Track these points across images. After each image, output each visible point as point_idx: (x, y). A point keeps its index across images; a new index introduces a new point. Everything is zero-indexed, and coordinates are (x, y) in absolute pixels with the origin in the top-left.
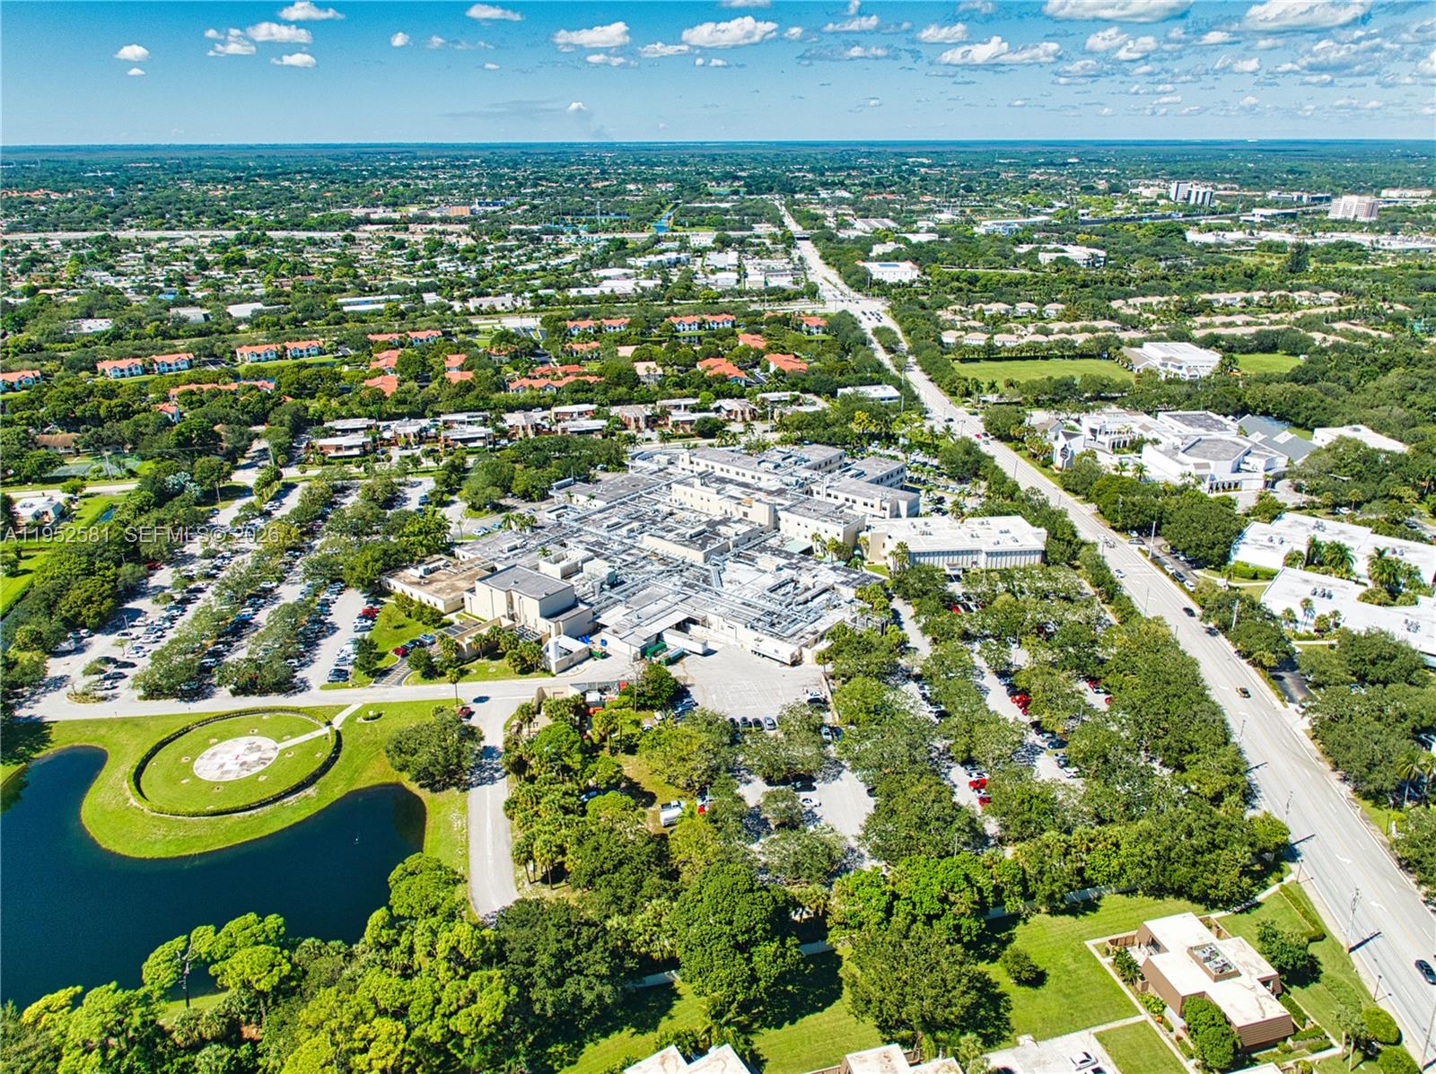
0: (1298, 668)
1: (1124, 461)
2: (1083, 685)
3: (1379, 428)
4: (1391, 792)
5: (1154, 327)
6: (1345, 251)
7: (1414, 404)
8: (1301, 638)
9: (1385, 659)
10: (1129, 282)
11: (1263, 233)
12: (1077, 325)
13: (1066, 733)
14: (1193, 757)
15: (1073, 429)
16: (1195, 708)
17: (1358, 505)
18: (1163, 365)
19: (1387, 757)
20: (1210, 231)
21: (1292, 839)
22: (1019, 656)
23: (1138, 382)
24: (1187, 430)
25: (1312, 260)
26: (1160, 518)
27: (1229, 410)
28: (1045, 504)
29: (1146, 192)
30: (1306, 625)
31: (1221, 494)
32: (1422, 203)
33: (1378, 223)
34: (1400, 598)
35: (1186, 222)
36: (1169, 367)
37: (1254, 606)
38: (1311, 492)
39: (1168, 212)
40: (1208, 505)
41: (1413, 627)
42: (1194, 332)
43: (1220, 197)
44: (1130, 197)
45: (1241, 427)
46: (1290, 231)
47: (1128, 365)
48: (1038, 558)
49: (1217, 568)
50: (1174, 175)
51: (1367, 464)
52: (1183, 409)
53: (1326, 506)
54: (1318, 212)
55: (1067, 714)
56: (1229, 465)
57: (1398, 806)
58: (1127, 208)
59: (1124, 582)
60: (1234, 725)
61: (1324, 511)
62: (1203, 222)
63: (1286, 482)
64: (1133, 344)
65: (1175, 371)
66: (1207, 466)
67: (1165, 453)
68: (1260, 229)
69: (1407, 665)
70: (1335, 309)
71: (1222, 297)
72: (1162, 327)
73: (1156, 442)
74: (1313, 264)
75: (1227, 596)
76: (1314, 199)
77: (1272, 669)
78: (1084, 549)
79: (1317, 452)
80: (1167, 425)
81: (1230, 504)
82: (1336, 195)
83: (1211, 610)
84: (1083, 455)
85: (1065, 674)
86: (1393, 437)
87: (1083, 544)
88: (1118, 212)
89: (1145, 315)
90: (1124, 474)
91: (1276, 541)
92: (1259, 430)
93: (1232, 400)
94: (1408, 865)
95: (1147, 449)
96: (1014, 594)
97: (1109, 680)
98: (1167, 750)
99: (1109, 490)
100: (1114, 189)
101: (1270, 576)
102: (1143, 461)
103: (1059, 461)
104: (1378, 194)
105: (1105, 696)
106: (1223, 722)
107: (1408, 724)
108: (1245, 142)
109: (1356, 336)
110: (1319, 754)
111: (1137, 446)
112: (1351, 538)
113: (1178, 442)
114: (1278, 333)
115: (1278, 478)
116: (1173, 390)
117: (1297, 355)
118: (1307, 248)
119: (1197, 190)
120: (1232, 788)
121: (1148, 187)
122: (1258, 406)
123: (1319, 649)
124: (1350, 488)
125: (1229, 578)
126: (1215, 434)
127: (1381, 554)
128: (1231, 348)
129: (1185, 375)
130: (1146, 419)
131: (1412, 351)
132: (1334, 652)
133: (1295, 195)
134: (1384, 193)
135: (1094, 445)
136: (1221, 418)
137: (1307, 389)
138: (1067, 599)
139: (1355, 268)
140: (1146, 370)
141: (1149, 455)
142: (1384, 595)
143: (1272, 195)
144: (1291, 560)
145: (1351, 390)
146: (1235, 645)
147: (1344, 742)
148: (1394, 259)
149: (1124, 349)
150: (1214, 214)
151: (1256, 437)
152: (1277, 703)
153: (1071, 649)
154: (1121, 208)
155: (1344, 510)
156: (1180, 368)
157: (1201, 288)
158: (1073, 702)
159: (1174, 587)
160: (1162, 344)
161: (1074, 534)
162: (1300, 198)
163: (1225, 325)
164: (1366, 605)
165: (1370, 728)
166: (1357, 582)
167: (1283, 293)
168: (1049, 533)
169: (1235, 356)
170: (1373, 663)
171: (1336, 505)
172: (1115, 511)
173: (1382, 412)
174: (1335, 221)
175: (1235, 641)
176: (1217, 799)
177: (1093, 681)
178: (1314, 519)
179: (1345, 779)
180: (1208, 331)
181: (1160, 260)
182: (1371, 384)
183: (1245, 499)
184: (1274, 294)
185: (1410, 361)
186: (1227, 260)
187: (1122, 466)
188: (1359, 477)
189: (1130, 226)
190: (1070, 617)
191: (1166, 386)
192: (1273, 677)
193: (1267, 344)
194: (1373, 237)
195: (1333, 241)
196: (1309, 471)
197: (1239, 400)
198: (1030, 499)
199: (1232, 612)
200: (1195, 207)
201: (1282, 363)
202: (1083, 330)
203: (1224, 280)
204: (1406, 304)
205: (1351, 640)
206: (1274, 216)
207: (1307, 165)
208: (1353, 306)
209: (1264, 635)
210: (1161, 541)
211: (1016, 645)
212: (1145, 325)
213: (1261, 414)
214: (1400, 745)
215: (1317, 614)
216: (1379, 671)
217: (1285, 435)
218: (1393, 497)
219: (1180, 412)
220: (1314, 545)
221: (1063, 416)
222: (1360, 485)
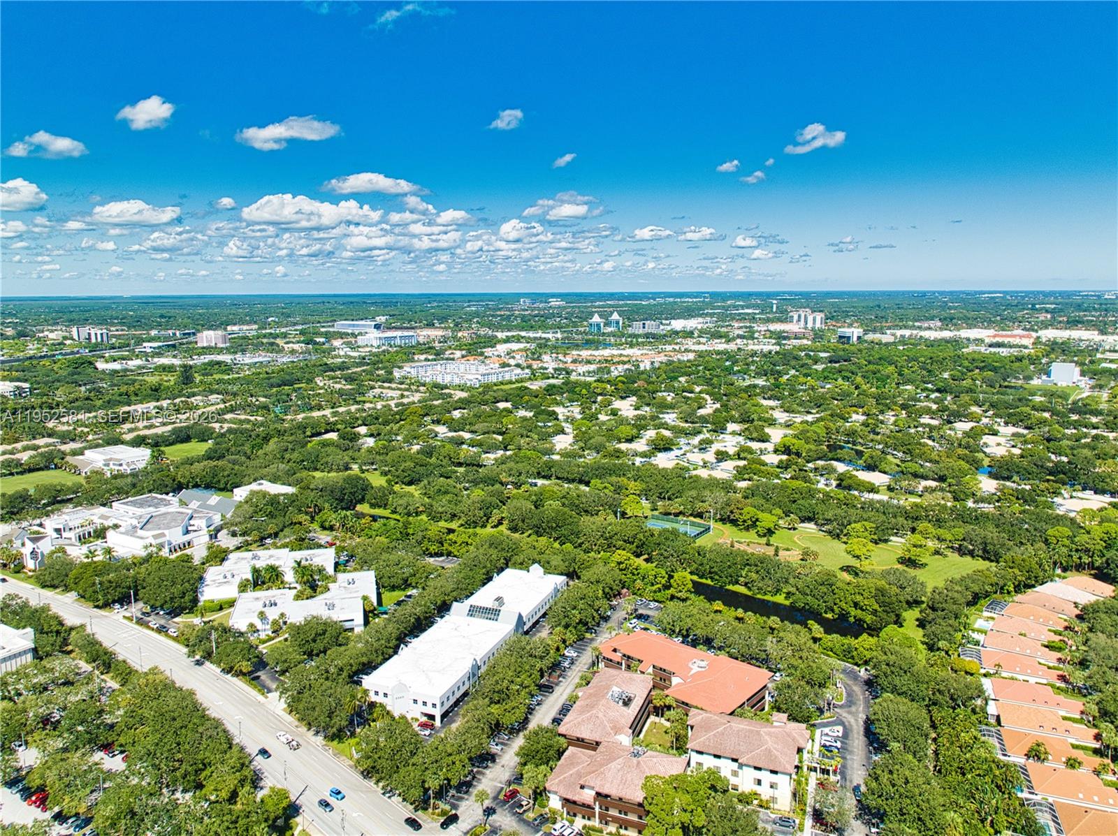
0: (268, 664)
1: (92, 549)
2: (99, 756)
3: (274, 479)
4: (347, 726)
5: (90, 437)
6: (217, 367)
7: (290, 460)
8: (265, 642)
9: (320, 635)
10: (58, 405)
11: (156, 360)
12: (19, 445)
13: (90, 808)
14: (207, 772)
15: (38, 533)
16: (200, 729)
17: (276, 535)
18: (105, 465)
19: (339, 703)
20: (115, 361)
21: (293, 798)
22: (28, 757)
23: (88, 482)
24: (139, 511)
25: (196, 375)
26: (136, 586)
27: (168, 489)
28: (25, 605)
29: (52, 336)
30: (265, 631)
31: (179, 553)
32: (254, 333)
33: (232, 347)
34: (319, 590)
35: (93, 356)
36: (111, 466)
37: (226, 630)
38: (243, 534)
39: (76, 350)
40: (172, 564)
41: (331, 607)
42: (124, 436)
43: (115, 336)
44: (39, 339)
45: (181, 500)
46: (175, 356)
47: (76, 470)
48: (29, 656)
49: (191, 611)
50: (72, 322)
51: (274, 506)
52: (132, 496)
53: (255, 541)
54: (191, 343)
55: (88, 791)
56: (180, 530)
57: (353, 734)
58: (38, 349)
59: (117, 649)
60: (232, 729)
61: (255, 545)
62: (107, 355)
63: (225, 531)
64: (75, 453)
65: (117, 468)
66: (163, 535)
67: (126, 533)
68: (152, 357)
69: (334, 634)
70: (222, 406)
71: (140, 408)
72: (97, 436)
73: (116, 526)
74: (198, 378)
75: (204, 630)
76: (184, 334)
77: (250, 673)
78: (73, 633)
79: (239, 506)
80: (122, 511)
81: (188, 559)
82: (198, 331)
83: (194, 646)
84: (53, 552)
85: (79, 754)
86: (284, 484)
87: (72, 629)
88: (31, 352)
89: (80, 429)
90: (95, 559)
91: (229, 576)
92: (195, 499)
93: (168, 481)
94: (368, 773)
95: (110, 534)
96: (11, 699)
97: (122, 740)
98: (184, 777)
99: (85, 576)
100: (21, 335)
101: (231, 604)
102: (110, 544)
103: (30, 564)
104: (225, 329)
105: (120, 757)
106: (225, 731)
107: (345, 674)
108: (121, 297)
109: (241, 422)
110: (297, 723)
111: (101, 533)
112: (278, 559)
113: (135, 522)
114: (188, 427)
115: (218, 530)
116: (120, 482)
117: (206, 441)
118: (191, 367)
119: (96, 333)
120: (242, 782)
121: (52, 331)
122: (189, 482)
123: (278, 645)
124: (268, 525)
125: (202, 616)
126: (163, 510)
127: (299, 564)
128: (157, 444)
129: (125, 469)
130: (103, 510)
131: (279, 426)
132: (288, 643)
133: (171, 332)
134: (229, 328)
135: (60, 541)
136: (164, 496)
137: (220, 463)
138: (68, 683)
139: (226, 377)
140: (93, 472)
141: (112, 538)
142: (309, 591)
143: (153, 333)
144: (243, 587)
145: (249, 458)
146: (219, 665)
147: (310, 706)
148: (249, 369)
149: (68, 458)
150: (114, 348)
151: (194, 505)
152: (260, 698)
153: (80, 728)
154: (32, 349)
155: (268, 541)
156: (121, 465)
157: (120, 403)
158: (90, 776)
159: (161, 638)
160: (101, 449)
161: (61, 624)
162: (174, 334)
163: (146, 427)
164: (300, 602)
165: (324, 688)
166: (290, 588)
167: (183, 399)
168: (36, 630)
169: (162, 448)
170: (314, 641)
171: (262, 539)
172: (95, 592)
173: (272, 469)
174: (204, 348)
175: (218, 663)
176: (233, 797)
177: (107, 747)
178: (251, 553)
179: (317, 733)
180: (135, 434)
181: (80, 386)
182: (260, 452)
183: (199, 553)
184: (177, 401)
185: (280, 433)
186: (135, 381)
187: (92, 553)
188: (271, 515)
189: (46, 362)
190: (73, 698)
191: (113, 481)
192: (252, 677)
193: (183, 437)
194: (231, 357)
195: (206, 361)
196: (238, 520)
197: (174, 480)
198: (9, 606)
199: (211, 641)
200: (97, 344)
201: (197, 448)
202: (25, 449)
203: (136, 395)
204: (266, 397)
205: (297, 630)
206: (159, 347)
207: (172, 312)
208: (233, 403)
209: (238, 650)
210: (140, 605)
211: (23, 747)
212: (82, 437)
213: (193, 487)
214: (343, 690)
215: (271, 620)
216: (319, 645)
217: (214, 499)
218: (296, 523)
219: (130, 499)
220: (256, 571)
221: (25, 524)
222: (274, 521)
